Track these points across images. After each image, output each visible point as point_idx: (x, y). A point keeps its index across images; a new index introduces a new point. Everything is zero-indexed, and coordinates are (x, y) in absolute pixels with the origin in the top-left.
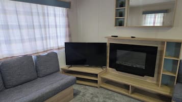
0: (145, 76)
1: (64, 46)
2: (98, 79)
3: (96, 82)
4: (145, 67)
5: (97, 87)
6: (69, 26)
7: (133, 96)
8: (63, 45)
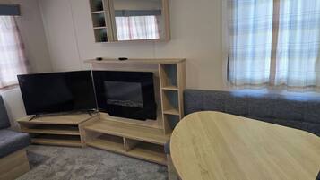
0: (148, 120)
1: (18, 82)
2: (81, 133)
3: (78, 138)
4: (144, 106)
5: (81, 147)
6: (23, 46)
7: (130, 153)
8: (16, 80)
